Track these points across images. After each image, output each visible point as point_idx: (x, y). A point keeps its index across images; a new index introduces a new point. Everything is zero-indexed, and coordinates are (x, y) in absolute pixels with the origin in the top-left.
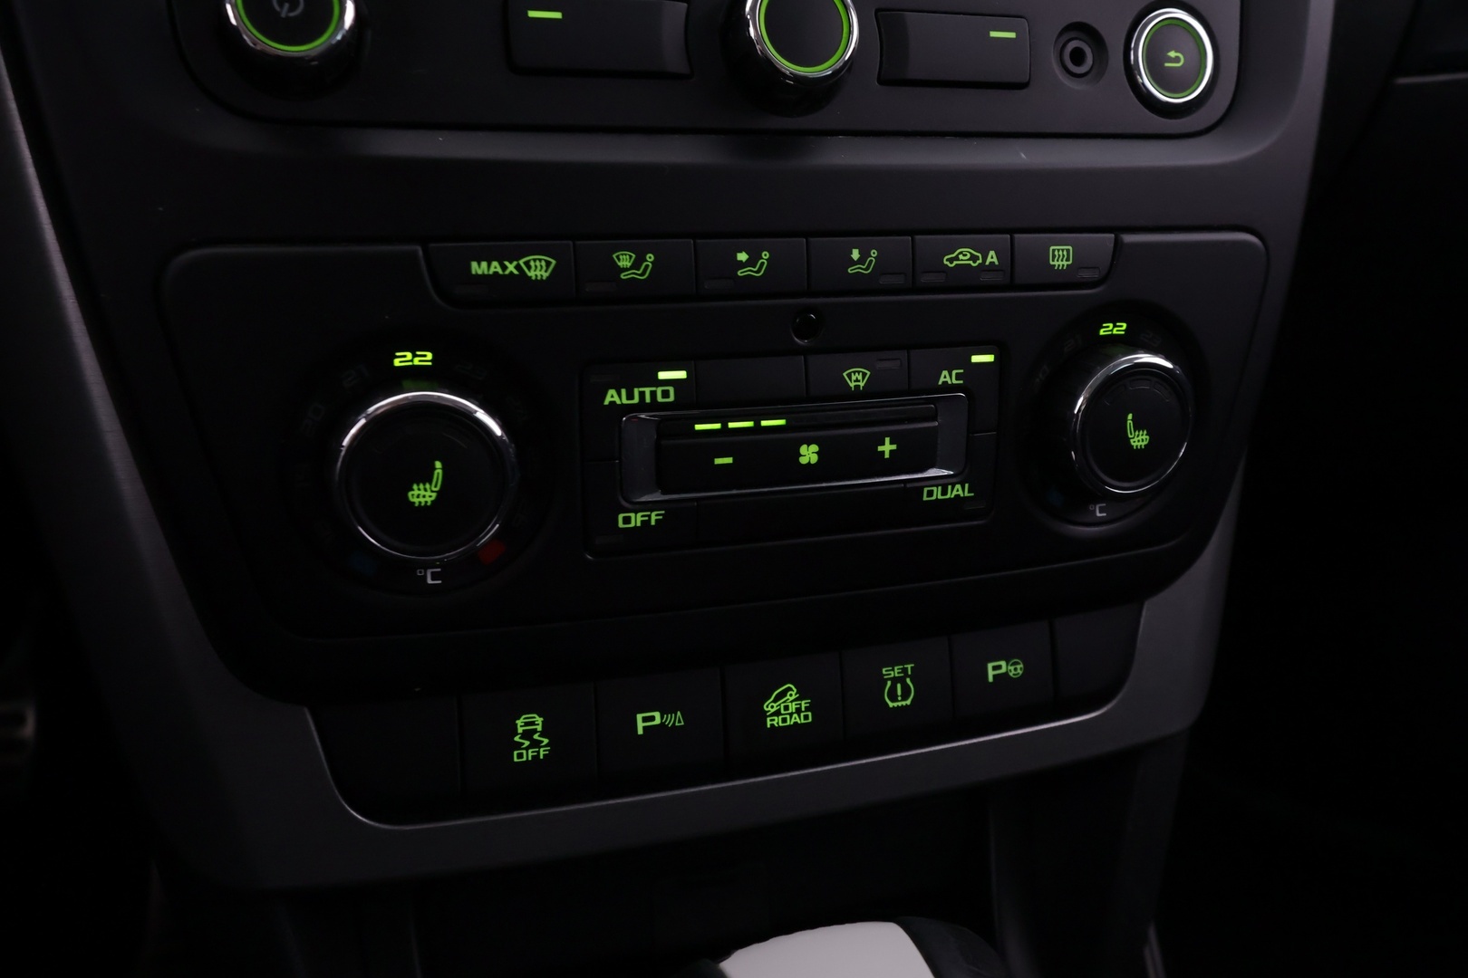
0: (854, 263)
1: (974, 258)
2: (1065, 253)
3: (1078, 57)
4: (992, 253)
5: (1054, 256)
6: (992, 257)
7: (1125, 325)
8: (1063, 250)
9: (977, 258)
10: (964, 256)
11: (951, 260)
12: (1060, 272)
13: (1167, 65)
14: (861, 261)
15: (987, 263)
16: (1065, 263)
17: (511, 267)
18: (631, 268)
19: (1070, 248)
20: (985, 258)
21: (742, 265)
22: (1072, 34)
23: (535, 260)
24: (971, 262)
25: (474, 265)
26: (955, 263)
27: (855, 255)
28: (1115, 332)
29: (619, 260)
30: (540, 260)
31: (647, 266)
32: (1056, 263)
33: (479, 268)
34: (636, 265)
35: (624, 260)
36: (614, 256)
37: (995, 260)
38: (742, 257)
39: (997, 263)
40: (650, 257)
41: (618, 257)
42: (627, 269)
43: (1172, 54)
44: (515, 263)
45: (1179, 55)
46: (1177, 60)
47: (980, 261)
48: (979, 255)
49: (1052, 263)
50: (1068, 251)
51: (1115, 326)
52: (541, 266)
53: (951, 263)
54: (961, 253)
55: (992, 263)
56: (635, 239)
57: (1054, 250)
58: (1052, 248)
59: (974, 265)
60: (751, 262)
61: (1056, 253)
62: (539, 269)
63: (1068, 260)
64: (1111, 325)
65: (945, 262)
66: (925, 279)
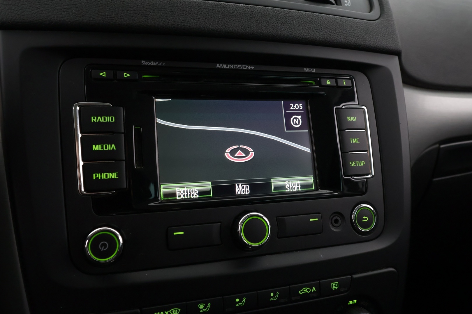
0: (271, 297)
1: (308, 290)
2: (336, 284)
3: (336, 221)
4: (314, 288)
5: (333, 286)
6: (314, 289)
7: (356, 301)
8: (335, 284)
9: (309, 290)
10: (305, 290)
11: (301, 292)
12: (335, 290)
13: (363, 221)
14: (274, 296)
15: (312, 291)
16: (336, 287)
18: (204, 308)
19: (337, 282)
20: (312, 290)
21: (237, 303)
22: (335, 215)
23: (174, 310)
24: (307, 292)
26: (303, 293)
27: (272, 295)
28: (353, 303)
29: (200, 306)
30: (176, 310)
31: (208, 307)
32: (333, 288)
34: (205, 307)
35: (201, 306)
36: (198, 305)
37: (315, 290)
38: (237, 300)
39: (315, 291)
40: (209, 304)
41: (199, 306)
42: (202, 309)
43: (364, 218)
44: (168, 312)
45: (366, 217)
46: (366, 219)
47: (310, 291)
48: (310, 289)
49: (332, 288)
50: (337, 284)
51: (353, 301)
52: (176, 312)
53: (301, 293)
54: (304, 289)
55: (314, 291)
56: (204, 299)
57: (333, 284)
58: (332, 283)
59: (308, 292)
60: (240, 302)
61: (333, 285)
63: (337, 286)
64: (352, 301)
65: (300, 293)
66: (293, 298)
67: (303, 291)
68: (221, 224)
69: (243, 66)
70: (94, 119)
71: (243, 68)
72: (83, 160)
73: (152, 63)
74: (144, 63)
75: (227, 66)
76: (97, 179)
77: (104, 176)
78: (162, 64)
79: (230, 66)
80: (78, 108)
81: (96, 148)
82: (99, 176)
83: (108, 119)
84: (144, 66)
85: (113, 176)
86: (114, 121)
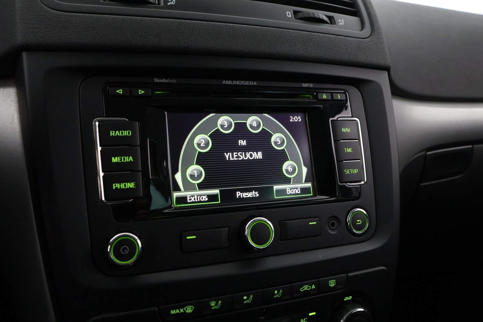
0: (276, 294)
1: (308, 288)
2: (333, 282)
3: (333, 224)
4: (313, 286)
5: (330, 283)
6: (313, 287)
7: (351, 297)
8: (333, 281)
9: (309, 287)
10: (306, 288)
11: (302, 289)
12: (333, 287)
13: (357, 224)
14: (278, 294)
15: (312, 289)
16: (334, 285)
17: (182, 311)
18: (215, 305)
19: (335, 280)
20: (311, 287)
21: (245, 300)
22: (331, 218)
23: (188, 307)
24: (308, 289)
25: (172, 311)
26: (303, 290)
27: (276, 292)
28: (349, 299)
29: (211, 304)
30: (190, 307)
31: (219, 304)
32: (331, 285)
33: (173, 312)
34: (216, 305)
35: (213, 304)
36: (210, 303)
37: (314, 287)
38: (245, 298)
39: (315, 288)
40: (220, 302)
41: (211, 303)
42: (213, 306)
43: (358, 221)
44: (183, 309)
45: (360, 221)
46: (360, 222)
47: (310, 288)
48: (310, 287)
49: (330, 285)
50: (334, 281)
51: (348, 298)
52: (190, 309)
53: (302, 290)
54: (305, 287)
55: (313, 288)
56: (215, 297)
57: (330, 282)
58: (330, 281)
59: (309, 290)
60: (247, 299)
61: (331, 282)
62: (189, 310)
63: (334, 284)
64: (347, 298)
65: (301, 290)
66: (296, 295)
67: (304, 289)
68: (229, 229)
69: (247, 82)
70: (112, 133)
71: (247, 84)
72: (103, 172)
73: (164, 81)
74: (157, 80)
75: (232, 82)
76: (117, 188)
77: (122, 186)
78: (173, 81)
79: (235, 82)
80: (97, 123)
81: (115, 160)
82: (118, 185)
83: (126, 133)
84: (157, 83)
85: (131, 185)
86: (130, 135)
